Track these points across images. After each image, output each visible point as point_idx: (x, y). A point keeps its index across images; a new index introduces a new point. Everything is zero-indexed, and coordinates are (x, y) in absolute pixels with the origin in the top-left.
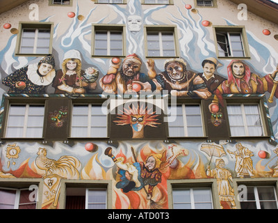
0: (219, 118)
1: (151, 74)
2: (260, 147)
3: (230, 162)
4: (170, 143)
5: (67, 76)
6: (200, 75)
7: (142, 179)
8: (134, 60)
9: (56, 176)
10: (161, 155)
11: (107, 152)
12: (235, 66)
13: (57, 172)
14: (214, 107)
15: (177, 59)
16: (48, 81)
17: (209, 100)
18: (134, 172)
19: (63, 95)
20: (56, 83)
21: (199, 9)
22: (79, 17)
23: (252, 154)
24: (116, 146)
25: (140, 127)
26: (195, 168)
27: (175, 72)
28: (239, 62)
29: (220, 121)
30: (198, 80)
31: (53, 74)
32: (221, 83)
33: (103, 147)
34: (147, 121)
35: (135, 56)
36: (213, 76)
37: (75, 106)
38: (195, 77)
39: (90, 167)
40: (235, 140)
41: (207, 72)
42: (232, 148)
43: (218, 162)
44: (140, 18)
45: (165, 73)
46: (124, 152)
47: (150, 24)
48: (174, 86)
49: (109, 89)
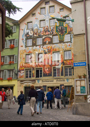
1: (50, 30)
2: (69, 43)
3: (63, 47)
4: (53, 44)
5: (35, 33)
7: (48, 52)
8: (47, 27)
10: (51, 47)
11: (42, 47)
13: (34, 52)
16: (32, 34)
18: (47, 50)
20: (33, 34)
21: (60, 12)
22: (37, 19)
23: (67, 45)
24: (44, 46)
25: (48, 42)
33: (41, 46)
34: (49, 40)
35: (47, 26)
39: (39, 50)
40: (64, 43)
42: (64, 44)
43: (61, 47)
44: (48, 17)
45: (53, 29)
47: (50, 18)
48: (54, 32)
49: (42, 35)
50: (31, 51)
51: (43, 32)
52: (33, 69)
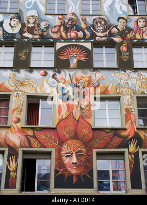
0: (127, 55)
1: (83, 26)
3: (133, 84)
4: (94, 71)
5: (28, 27)
6: (116, 27)
9: (21, 91)
10: (88, 79)
11: (53, 77)
12: (140, 21)
13: (22, 88)
14: (124, 48)
15: (101, 17)
16: (16, 30)
17: (121, 44)
19: (26, 40)
20: (21, 31)
24: (59, 73)
25: (75, 61)
26: (110, 88)
27: (99, 25)
28: (142, 18)
29: (128, 57)
30: (115, 30)
31: (20, 26)
32: (129, 32)
33: (51, 73)
34: (79, 57)
35: (74, 14)
36: (125, 28)
37: (34, 47)
38: (113, 28)
39: (42, 86)
40: (136, 70)
41: (121, 25)
42: (135, 75)
43: (124, 84)
45: (93, 26)
46: (64, 77)
48: (98, 34)
49: (55, 36)
50: (9, 85)
51: (59, 30)
52: (9, 155)
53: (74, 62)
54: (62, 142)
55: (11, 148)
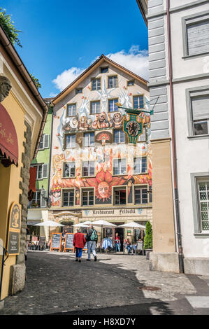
1: (109, 119)
2: (143, 145)
5: (82, 124)
7: (104, 159)
15: (118, 112)
16: (76, 127)
18: (102, 157)
22: (85, 98)
23: (139, 148)
24: (97, 148)
26: (121, 154)
27: (117, 118)
31: (77, 123)
33: (93, 149)
34: (106, 138)
35: (104, 113)
44: (106, 95)
45: (114, 119)
46: (99, 150)
47: (109, 97)
48: (116, 124)
49: (95, 127)
51: (97, 123)
53: (104, 141)
54: (98, 183)
55: (77, 188)
